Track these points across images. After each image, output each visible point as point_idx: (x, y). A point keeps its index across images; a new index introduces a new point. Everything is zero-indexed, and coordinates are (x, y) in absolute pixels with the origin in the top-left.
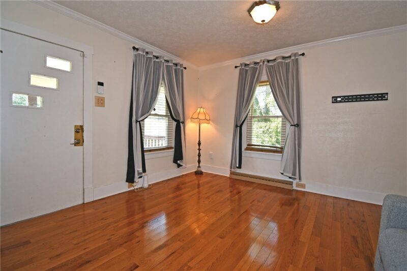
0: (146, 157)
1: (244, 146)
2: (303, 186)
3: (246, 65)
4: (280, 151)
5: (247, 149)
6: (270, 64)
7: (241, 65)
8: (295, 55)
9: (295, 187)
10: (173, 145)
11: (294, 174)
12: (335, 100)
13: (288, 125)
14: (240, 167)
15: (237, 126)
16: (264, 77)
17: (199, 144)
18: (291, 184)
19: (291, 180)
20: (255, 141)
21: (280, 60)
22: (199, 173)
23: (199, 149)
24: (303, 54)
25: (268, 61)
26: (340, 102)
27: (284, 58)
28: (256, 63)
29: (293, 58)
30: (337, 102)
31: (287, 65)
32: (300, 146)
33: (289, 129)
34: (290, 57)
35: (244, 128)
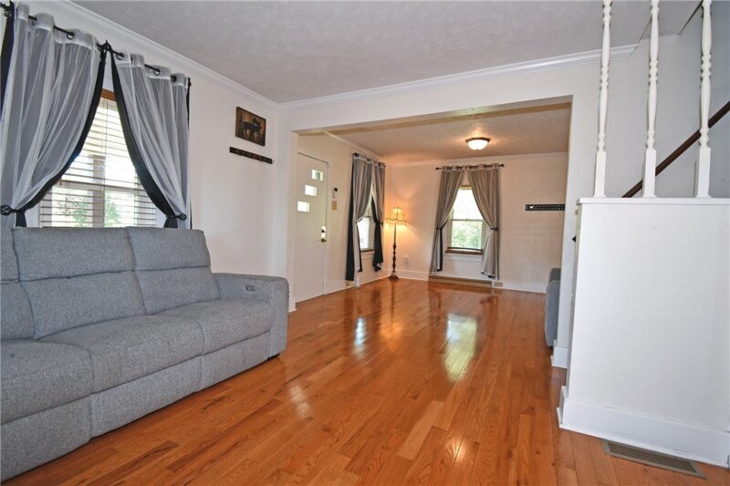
0: (362, 258)
1: (445, 249)
2: (501, 284)
3: (448, 168)
4: (481, 253)
5: (447, 252)
6: (472, 170)
7: (444, 168)
8: (496, 165)
9: (493, 286)
10: (372, 247)
11: (494, 273)
12: (528, 208)
13: (488, 228)
14: (441, 269)
15: (438, 229)
16: (466, 181)
17: (395, 247)
18: (490, 283)
19: (490, 279)
20: (455, 243)
21: (481, 168)
22: (394, 278)
23: (394, 253)
24: (502, 165)
25: (471, 167)
26: (532, 210)
27: (485, 166)
28: (458, 167)
29: (493, 168)
30: (530, 210)
31: (488, 173)
32: (498, 248)
33: (490, 233)
34: (491, 166)
35: (444, 230)
